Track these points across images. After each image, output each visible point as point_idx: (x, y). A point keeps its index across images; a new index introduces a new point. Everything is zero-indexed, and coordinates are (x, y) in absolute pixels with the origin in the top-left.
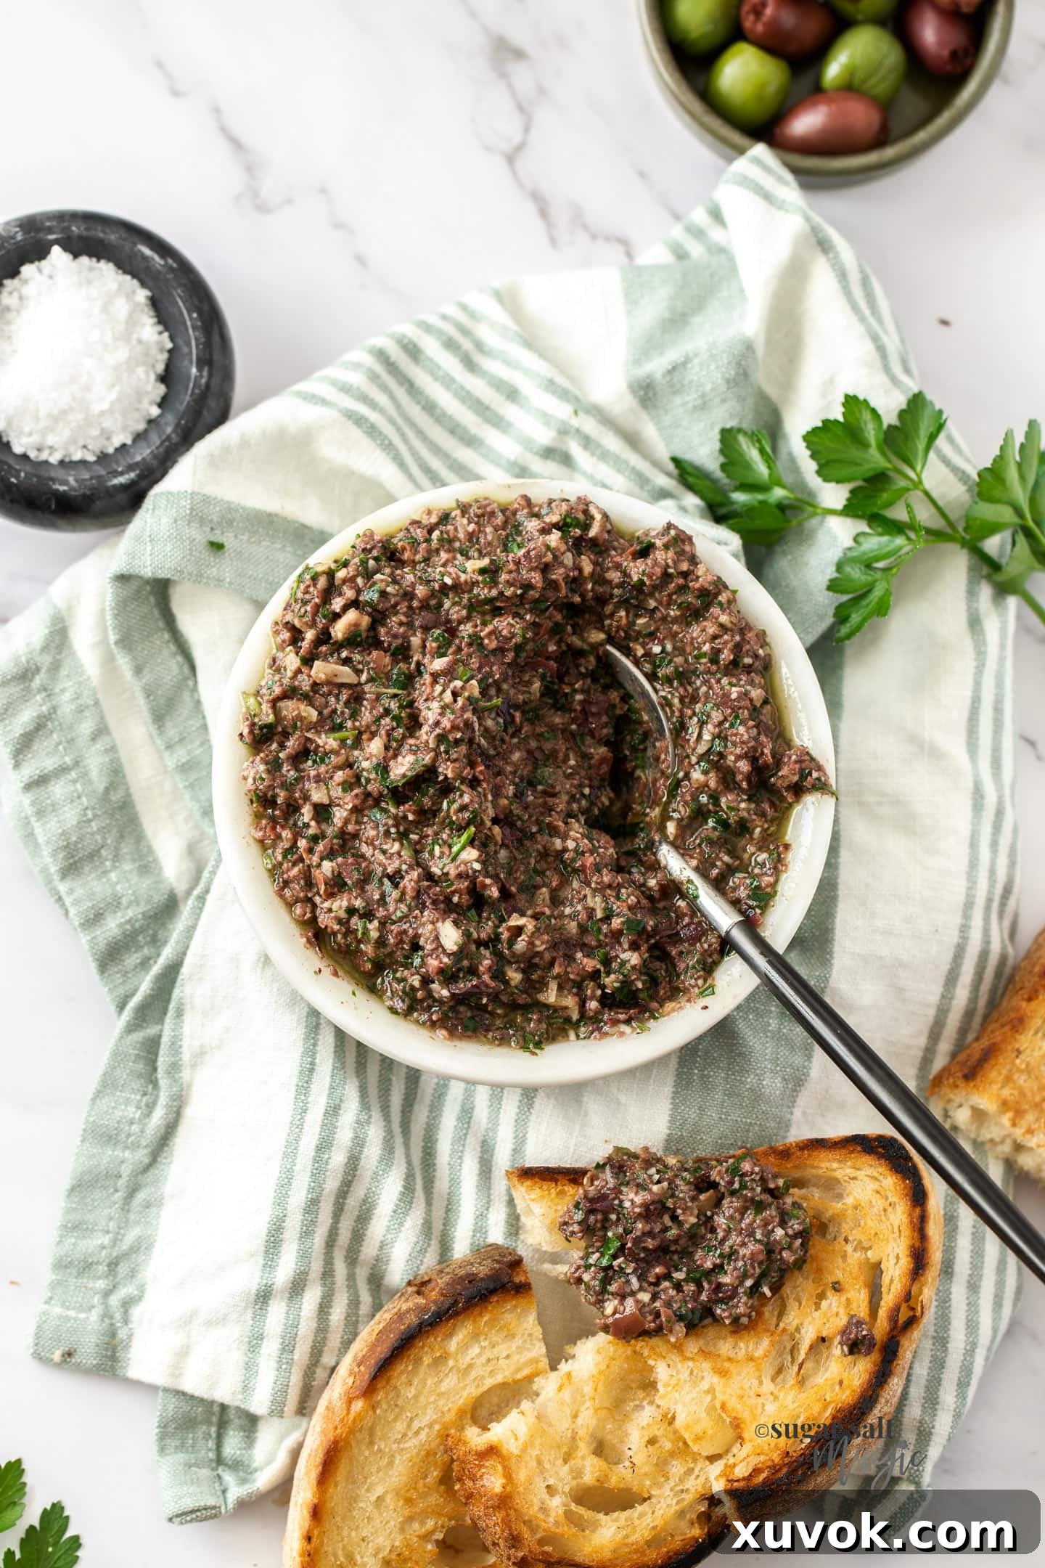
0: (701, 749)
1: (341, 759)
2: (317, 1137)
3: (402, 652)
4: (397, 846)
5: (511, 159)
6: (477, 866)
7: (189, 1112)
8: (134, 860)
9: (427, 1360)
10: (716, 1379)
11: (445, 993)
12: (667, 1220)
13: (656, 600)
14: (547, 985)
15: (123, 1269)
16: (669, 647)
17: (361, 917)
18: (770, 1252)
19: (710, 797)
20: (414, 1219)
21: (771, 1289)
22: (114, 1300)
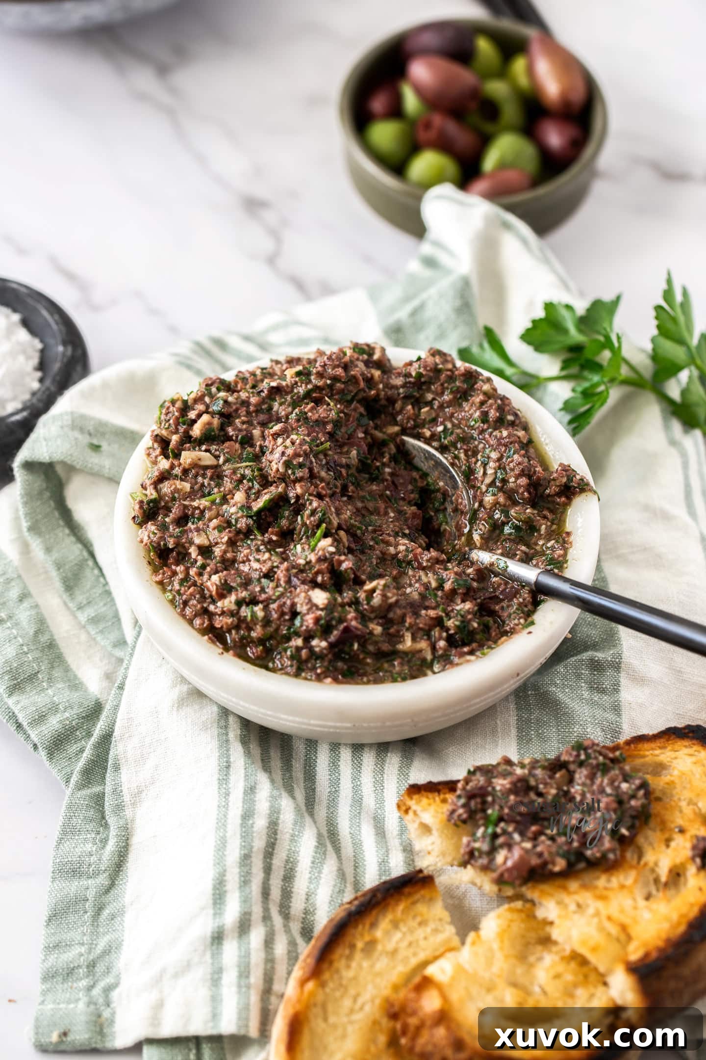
0: (488, 480)
1: (213, 512)
2: (241, 809)
3: (247, 441)
4: (267, 555)
5: (272, 260)
6: (332, 549)
7: (135, 841)
8: (65, 682)
9: (360, 945)
10: (600, 905)
11: (324, 644)
12: (532, 795)
13: (433, 393)
14: (403, 636)
15: (100, 968)
16: (449, 425)
17: (248, 605)
18: (620, 802)
19: (502, 512)
20: (330, 867)
21: (628, 829)
22: (96, 992)
